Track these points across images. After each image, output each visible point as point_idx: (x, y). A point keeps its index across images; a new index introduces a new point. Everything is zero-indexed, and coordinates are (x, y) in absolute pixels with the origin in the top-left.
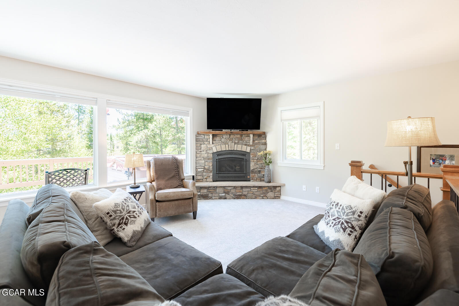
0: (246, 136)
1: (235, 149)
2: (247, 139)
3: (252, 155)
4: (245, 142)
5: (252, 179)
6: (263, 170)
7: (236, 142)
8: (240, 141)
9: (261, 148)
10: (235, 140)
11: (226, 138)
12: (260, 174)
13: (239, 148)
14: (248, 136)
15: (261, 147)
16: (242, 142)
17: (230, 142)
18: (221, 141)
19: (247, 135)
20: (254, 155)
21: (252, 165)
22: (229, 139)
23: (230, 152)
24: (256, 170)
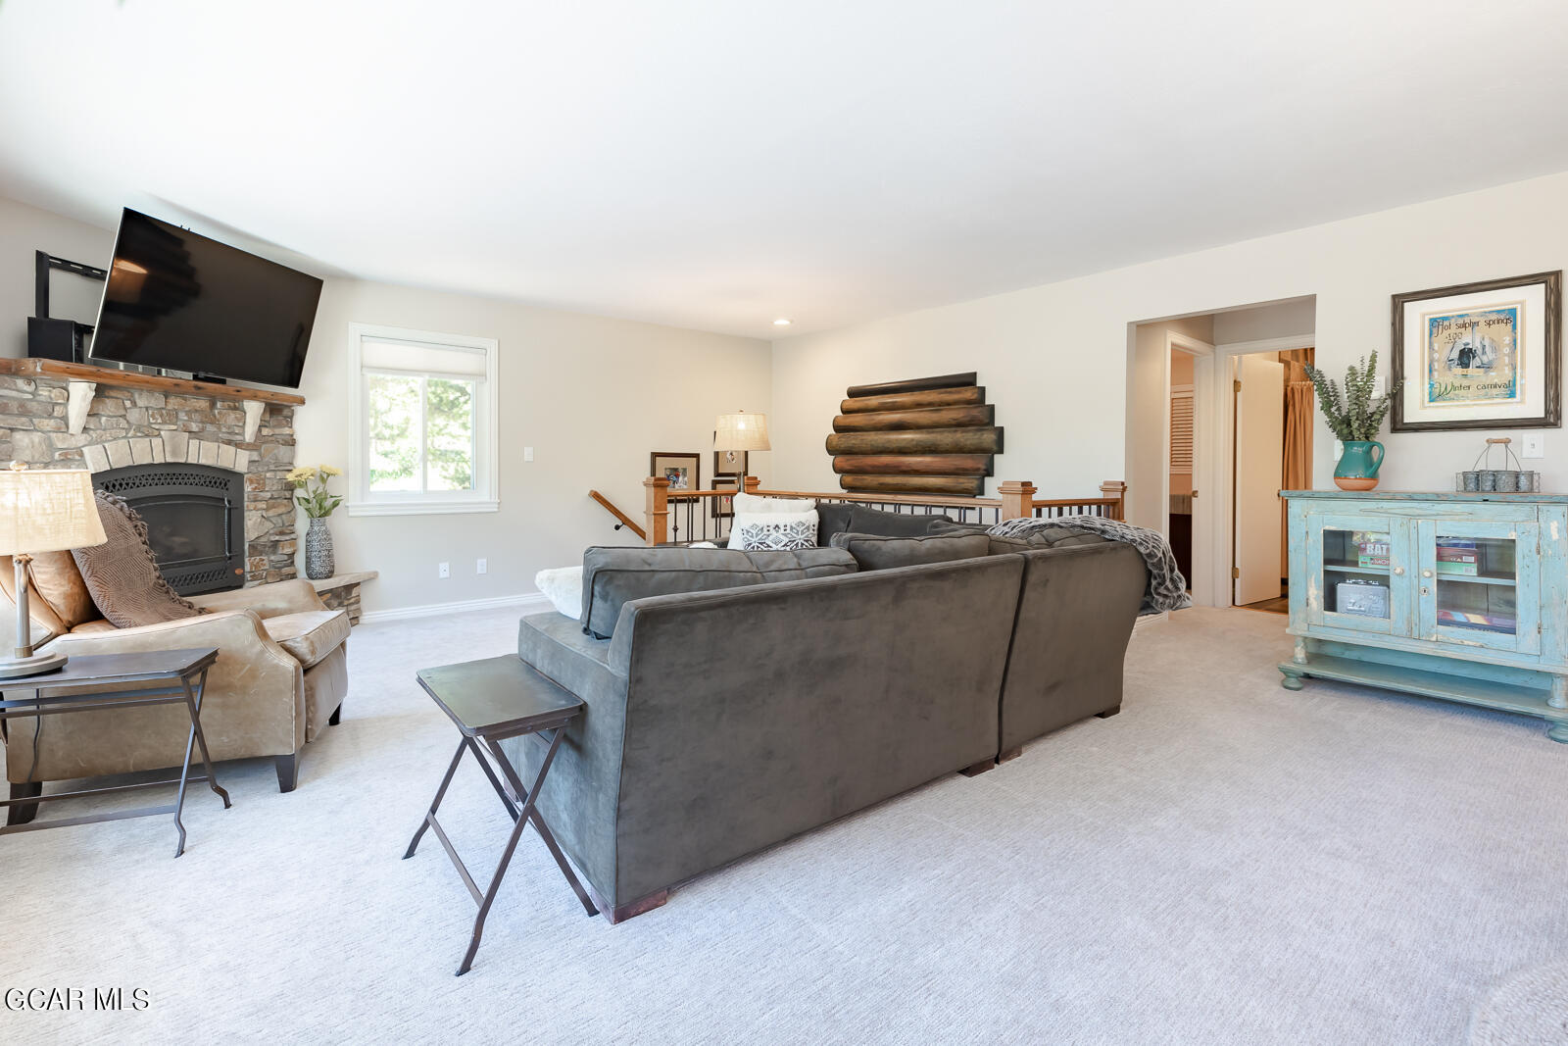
0: (230, 408)
1: (192, 460)
2: (231, 417)
3: (251, 482)
4: (224, 430)
5: (254, 578)
6: (287, 538)
7: (194, 427)
8: (210, 428)
9: (280, 457)
10: (190, 419)
11: (147, 408)
12: (274, 553)
13: (205, 453)
14: (235, 408)
15: (282, 453)
16: (215, 429)
17: (166, 427)
18: (128, 422)
19: (232, 404)
20: (259, 484)
21: (254, 524)
22: (162, 415)
23: (171, 471)
24: (263, 540)
